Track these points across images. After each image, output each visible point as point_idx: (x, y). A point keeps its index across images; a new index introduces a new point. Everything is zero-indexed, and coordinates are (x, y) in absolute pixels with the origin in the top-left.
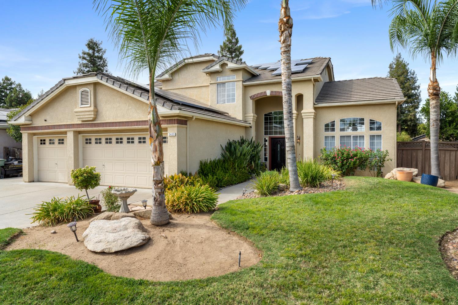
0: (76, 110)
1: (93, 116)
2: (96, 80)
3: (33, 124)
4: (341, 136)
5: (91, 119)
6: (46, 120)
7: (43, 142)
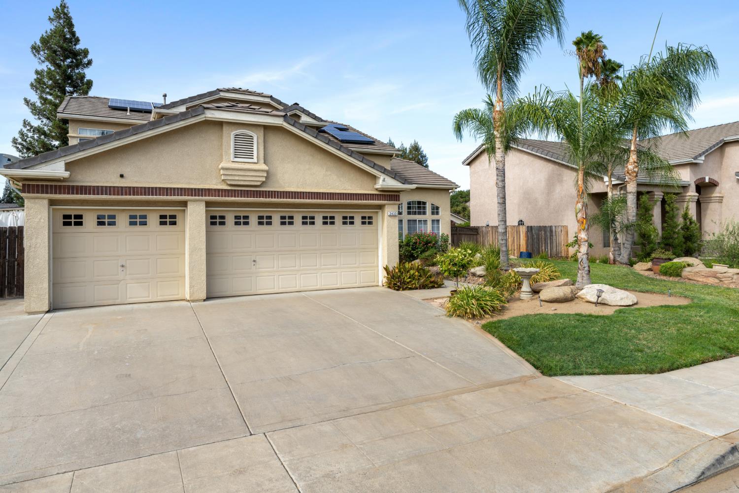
0: (222, 165)
1: (264, 179)
2: (282, 123)
3: (74, 181)
4: (408, 220)
5: (259, 183)
6: (122, 176)
7: (74, 220)
